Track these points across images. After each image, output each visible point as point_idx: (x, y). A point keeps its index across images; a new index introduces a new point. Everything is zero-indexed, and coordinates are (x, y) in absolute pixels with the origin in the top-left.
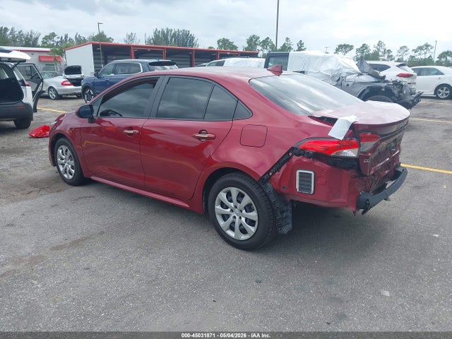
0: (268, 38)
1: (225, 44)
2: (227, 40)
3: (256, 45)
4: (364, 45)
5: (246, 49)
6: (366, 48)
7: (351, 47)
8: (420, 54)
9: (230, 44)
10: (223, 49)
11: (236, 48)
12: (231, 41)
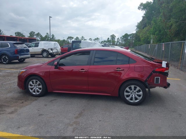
0: (39, 33)
1: (19, 34)
2: (20, 33)
3: (33, 35)
4: (77, 37)
5: (29, 37)
6: (78, 38)
7: (73, 38)
8: (96, 41)
9: (22, 34)
10: (18, 37)
11: (24, 36)
12: (21, 33)
